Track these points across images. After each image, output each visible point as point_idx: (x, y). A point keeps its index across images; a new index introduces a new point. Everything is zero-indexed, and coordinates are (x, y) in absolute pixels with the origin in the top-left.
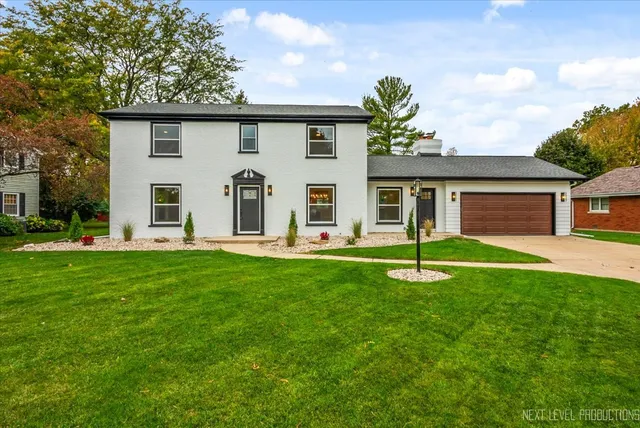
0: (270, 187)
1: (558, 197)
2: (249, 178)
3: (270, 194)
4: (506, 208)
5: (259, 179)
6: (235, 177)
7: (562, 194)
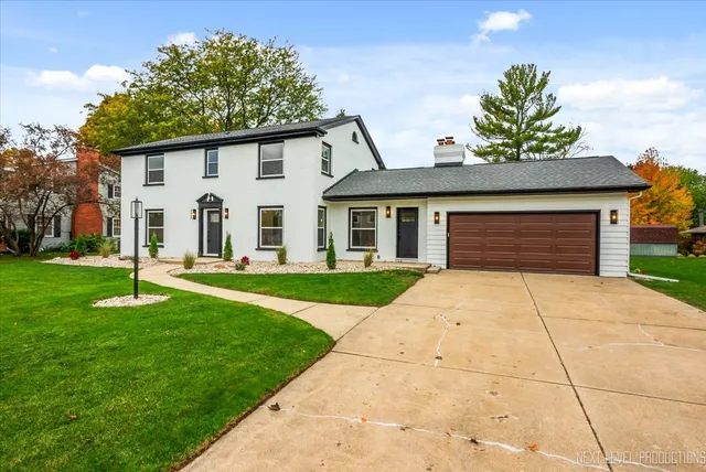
0: (227, 210)
1: (605, 218)
2: (210, 202)
3: (227, 217)
4: (518, 233)
5: (218, 202)
6: (200, 201)
7: (614, 212)
